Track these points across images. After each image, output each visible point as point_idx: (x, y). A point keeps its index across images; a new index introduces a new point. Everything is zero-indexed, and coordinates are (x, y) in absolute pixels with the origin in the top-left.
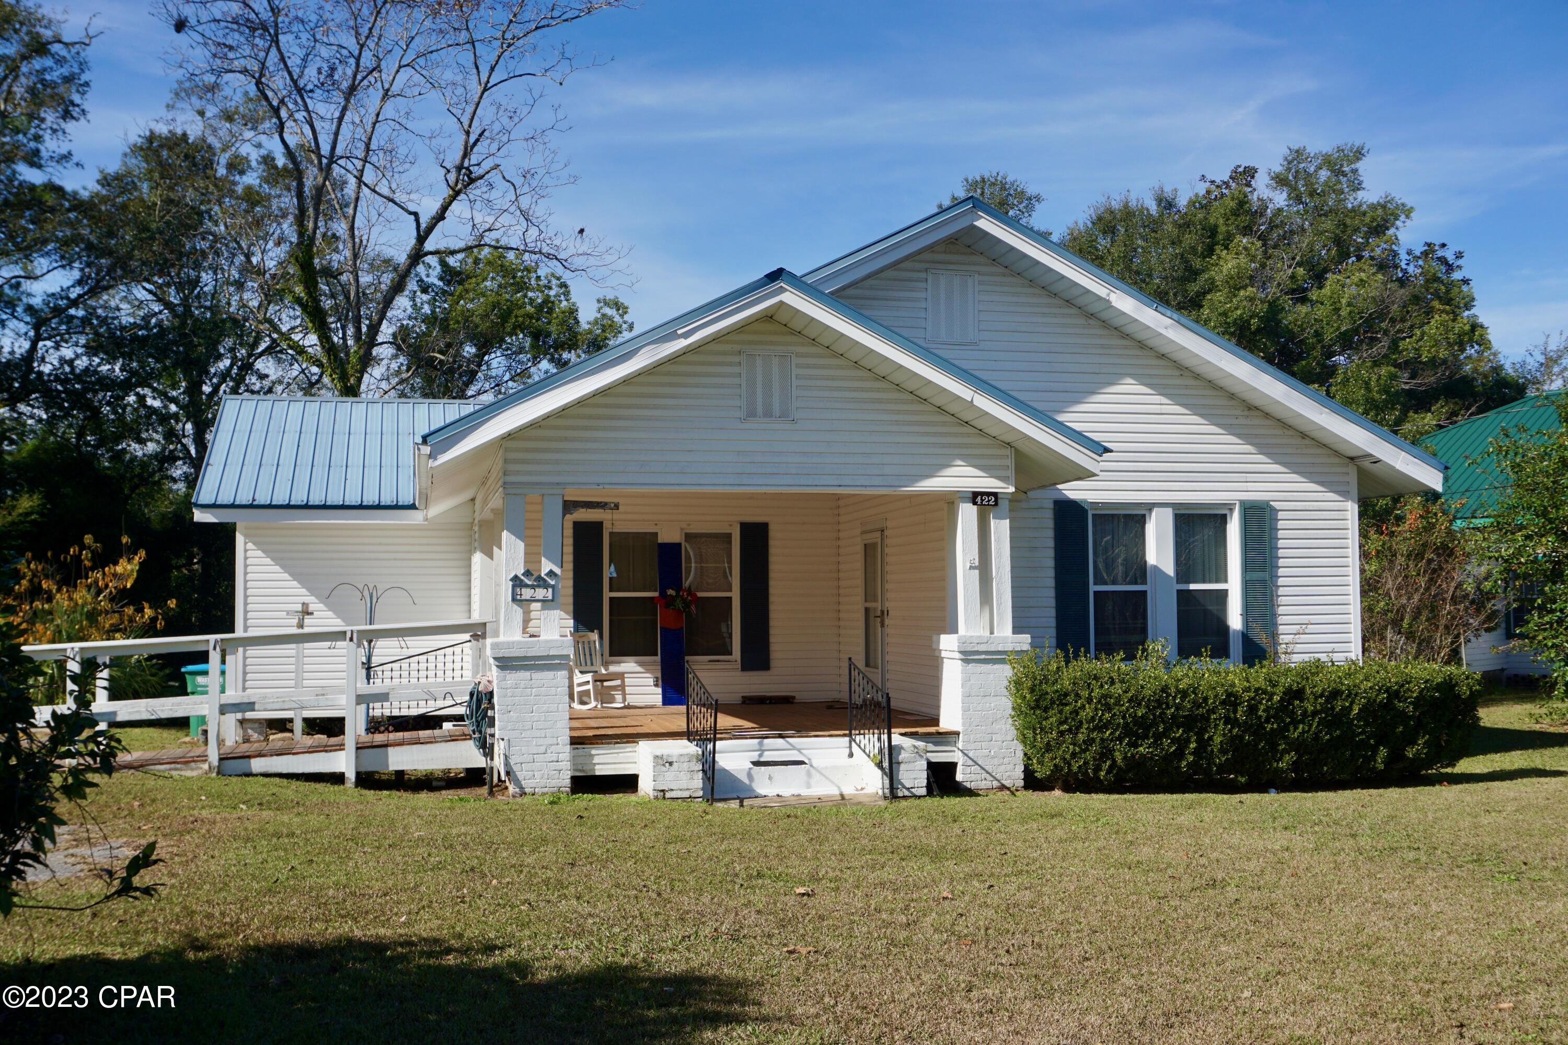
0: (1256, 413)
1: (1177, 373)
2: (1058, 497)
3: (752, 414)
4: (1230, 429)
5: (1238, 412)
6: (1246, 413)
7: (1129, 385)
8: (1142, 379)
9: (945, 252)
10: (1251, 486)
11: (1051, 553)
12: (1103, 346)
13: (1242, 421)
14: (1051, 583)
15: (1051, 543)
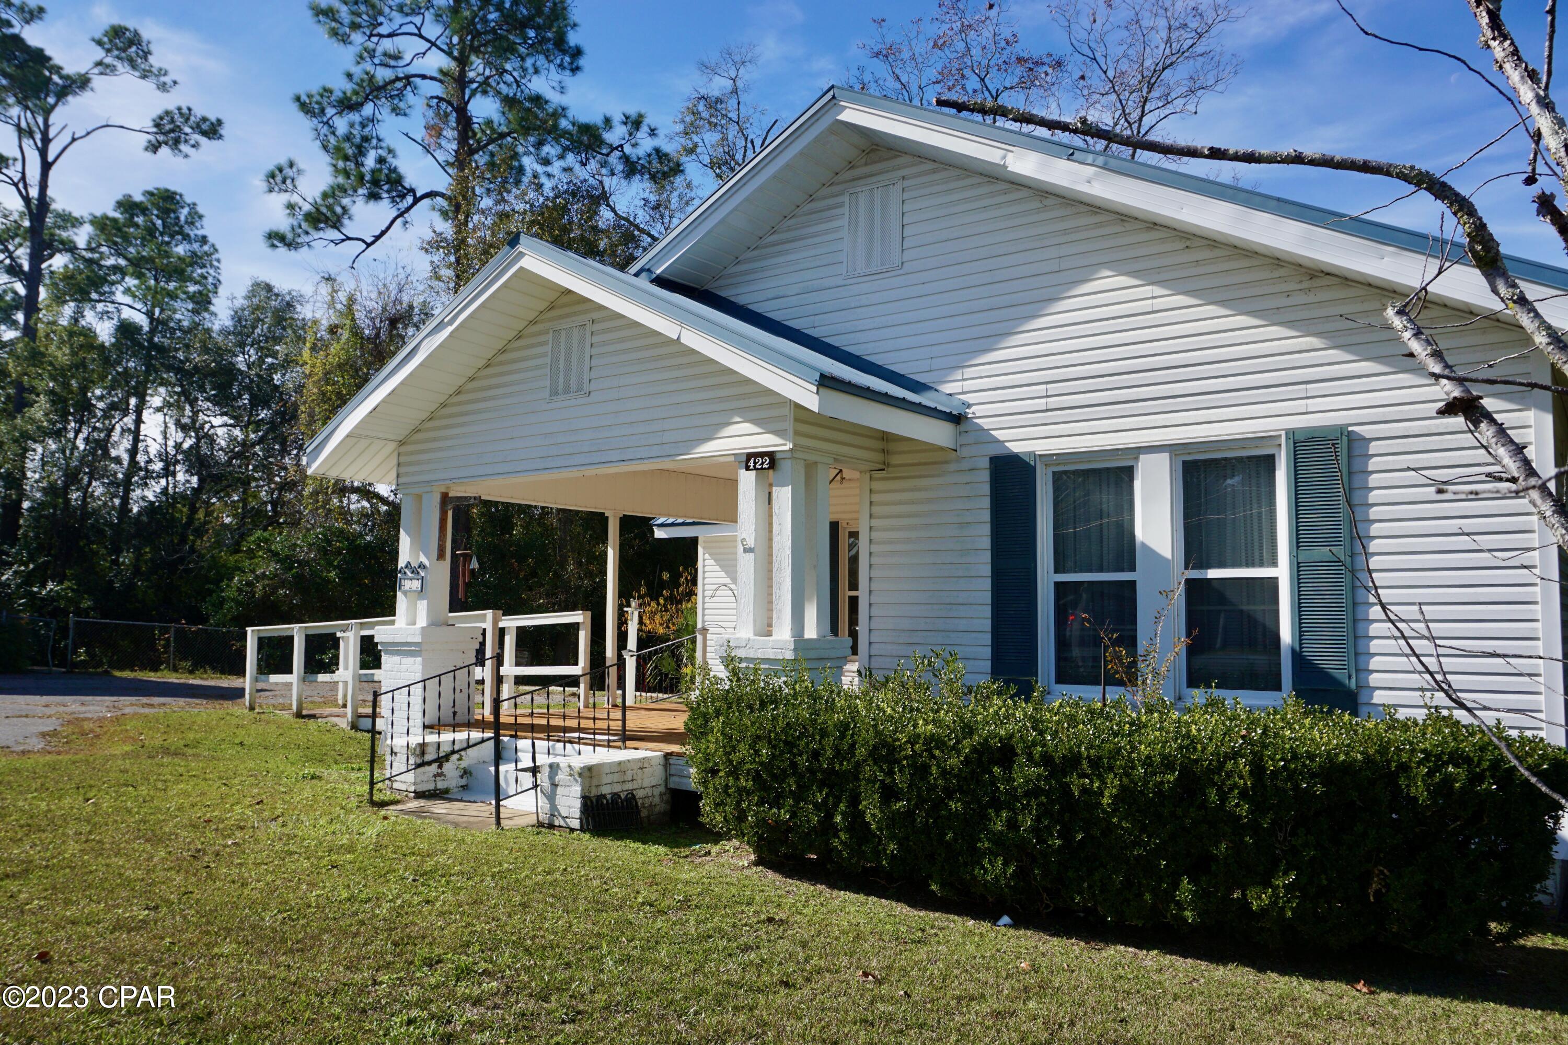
0: (1327, 281)
1: (1180, 245)
2: (995, 451)
3: (554, 393)
4: (1272, 316)
5: (1292, 286)
6: (1306, 285)
7: (1108, 280)
8: (1120, 266)
9: (866, 164)
10: (1314, 404)
11: (987, 529)
12: (1065, 232)
13: (1301, 298)
14: (987, 570)
15: (986, 516)
